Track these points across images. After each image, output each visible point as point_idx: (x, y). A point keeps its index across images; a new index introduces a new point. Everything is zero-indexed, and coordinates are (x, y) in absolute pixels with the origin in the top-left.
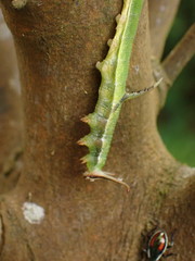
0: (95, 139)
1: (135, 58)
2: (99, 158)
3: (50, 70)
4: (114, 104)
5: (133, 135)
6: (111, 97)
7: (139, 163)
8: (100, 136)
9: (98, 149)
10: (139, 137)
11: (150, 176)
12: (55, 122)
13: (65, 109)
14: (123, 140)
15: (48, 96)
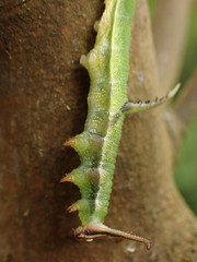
0: (88, 170)
1: (136, 60)
2: (97, 201)
3: (12, 79)
4: (112, 113)
5: (144, 180)
6: (107, 102)
7: (157, 224)
8: (96, 165)
9: (94, 186)
10: (152, 185)
11: (175, 244)
12: (27, 162)
13: (39, 138)
14: (129, 185)
15: (13, 124)
